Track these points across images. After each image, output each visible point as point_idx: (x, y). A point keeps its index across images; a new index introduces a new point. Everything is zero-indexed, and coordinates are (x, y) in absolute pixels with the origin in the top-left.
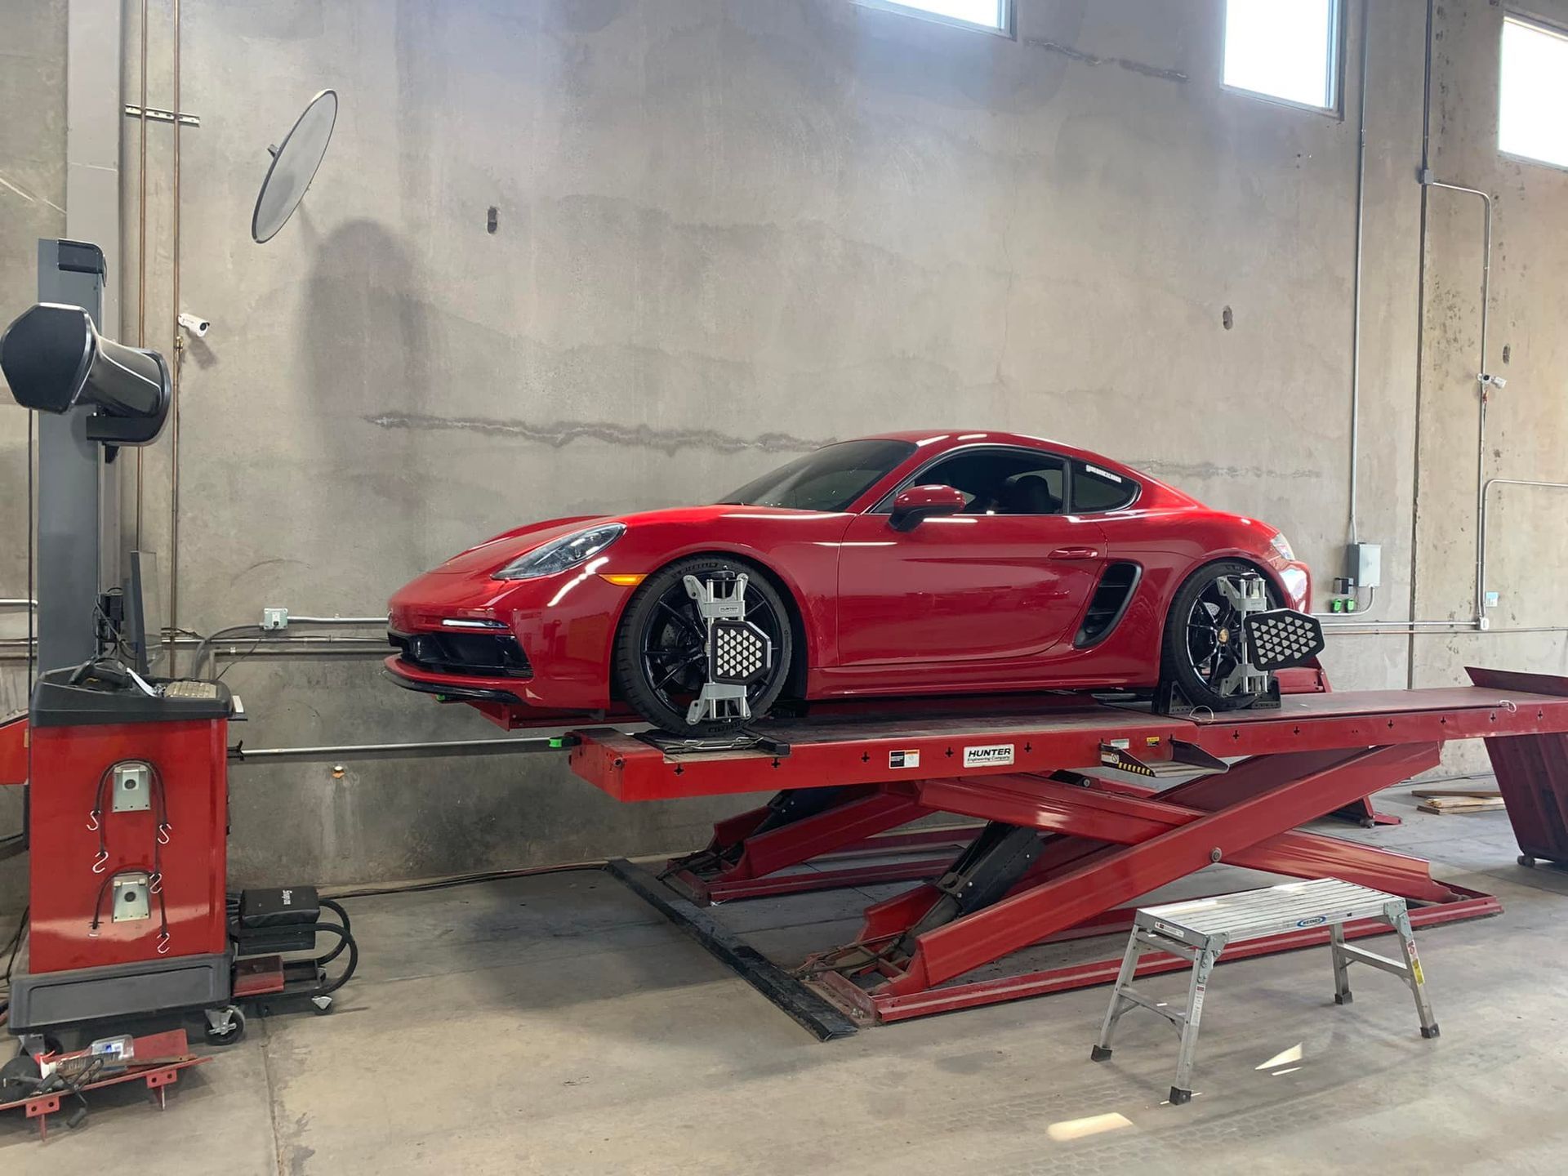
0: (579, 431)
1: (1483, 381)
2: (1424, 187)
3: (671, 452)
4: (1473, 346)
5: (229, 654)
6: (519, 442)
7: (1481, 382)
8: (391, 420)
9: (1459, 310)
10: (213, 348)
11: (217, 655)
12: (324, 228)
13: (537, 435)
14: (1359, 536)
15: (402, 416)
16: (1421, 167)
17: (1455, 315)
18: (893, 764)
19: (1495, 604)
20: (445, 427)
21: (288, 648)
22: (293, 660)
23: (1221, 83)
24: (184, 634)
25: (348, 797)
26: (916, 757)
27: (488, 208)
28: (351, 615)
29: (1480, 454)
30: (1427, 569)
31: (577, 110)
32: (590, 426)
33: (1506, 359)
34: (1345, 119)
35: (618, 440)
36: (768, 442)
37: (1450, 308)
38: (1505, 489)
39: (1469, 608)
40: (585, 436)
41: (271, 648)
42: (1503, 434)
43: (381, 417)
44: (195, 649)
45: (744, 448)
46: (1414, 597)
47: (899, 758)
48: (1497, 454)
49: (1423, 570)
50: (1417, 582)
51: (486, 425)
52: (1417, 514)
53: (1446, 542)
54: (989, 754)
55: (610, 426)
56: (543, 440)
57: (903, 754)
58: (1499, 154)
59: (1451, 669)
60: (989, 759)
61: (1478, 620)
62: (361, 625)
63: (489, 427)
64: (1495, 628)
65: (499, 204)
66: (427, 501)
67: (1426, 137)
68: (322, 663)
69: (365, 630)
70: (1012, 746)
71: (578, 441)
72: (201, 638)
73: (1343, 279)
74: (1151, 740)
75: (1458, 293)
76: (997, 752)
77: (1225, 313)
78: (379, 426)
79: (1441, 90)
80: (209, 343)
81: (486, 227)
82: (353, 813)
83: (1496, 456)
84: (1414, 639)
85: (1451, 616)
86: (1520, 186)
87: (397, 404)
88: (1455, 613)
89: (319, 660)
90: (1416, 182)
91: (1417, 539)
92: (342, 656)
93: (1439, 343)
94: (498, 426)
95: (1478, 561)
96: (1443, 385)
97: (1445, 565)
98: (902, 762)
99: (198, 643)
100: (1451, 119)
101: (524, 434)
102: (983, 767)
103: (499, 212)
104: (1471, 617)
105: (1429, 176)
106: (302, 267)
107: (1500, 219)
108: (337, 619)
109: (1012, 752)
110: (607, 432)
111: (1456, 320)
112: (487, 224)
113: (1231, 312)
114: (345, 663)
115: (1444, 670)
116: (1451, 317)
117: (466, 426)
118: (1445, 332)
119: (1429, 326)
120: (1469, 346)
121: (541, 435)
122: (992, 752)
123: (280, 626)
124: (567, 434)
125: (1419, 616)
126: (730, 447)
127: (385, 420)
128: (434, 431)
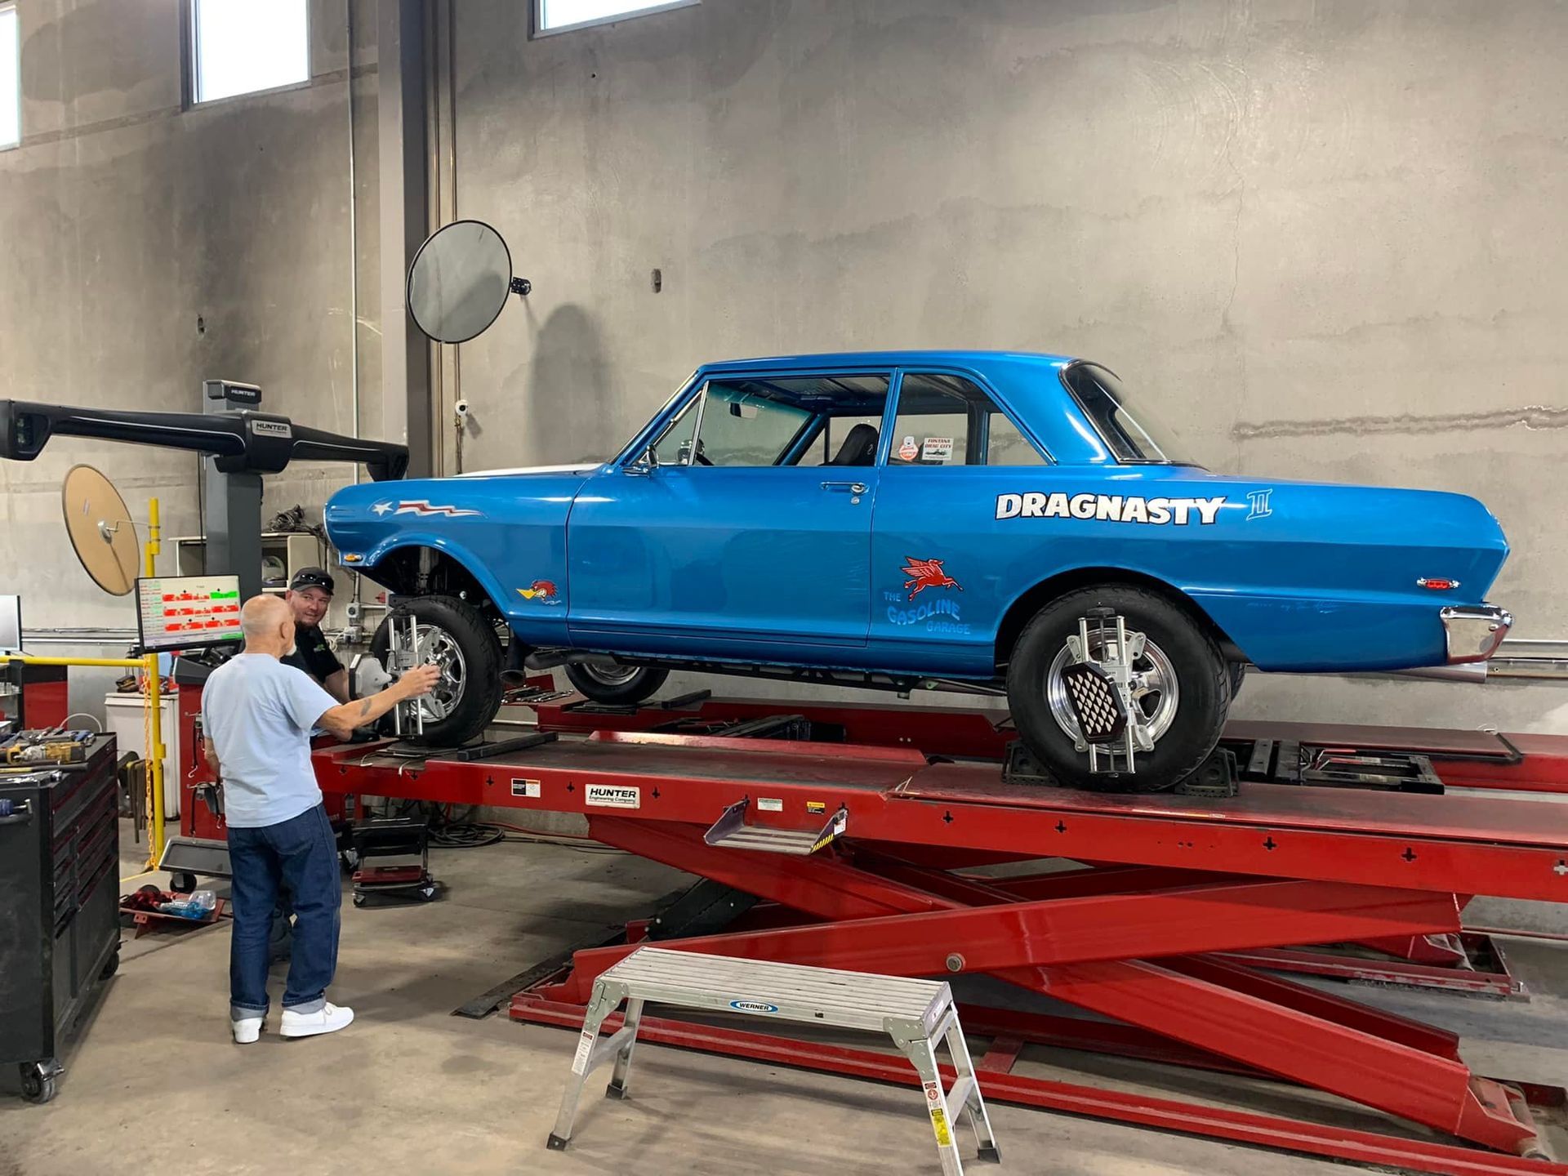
10: (481, 422)
12: (542, 318)
18: (516, 791)
26: (537, 787)
27: (653, 271)
47: (521, 786)
54: (612, 794)
57: (524, 783)
60: (612, 800)
65: (661, 265)
70: (637, 790)
74: (813, 805)
76: (620, 794)
80: (477, 418)
81: (651, 288)
98: (524, 789)
102: (606, 807)
103: (661, 273)
109: (638, 795)
112: (652, 285)
122: (615, 793)
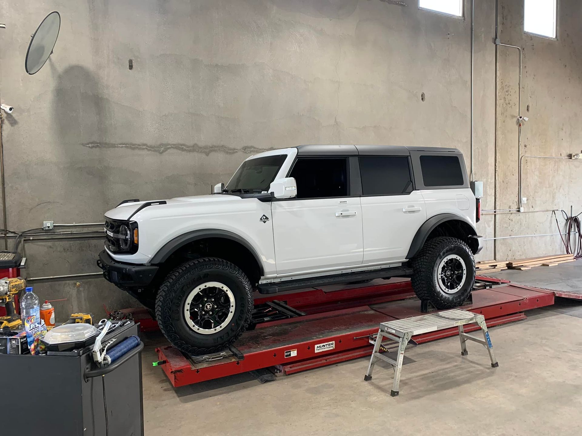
0: (169, 147)
1: (520, 119)
2: (496, 45)
3: (207, 154)
4: (515, 106)
5: (30, 240)
6: (145, 152)
7: (518, 119)
8: (93, 145)
9: (510, 92)
10: (16, 118)
11: (24, 240)
12: (60, 69)
13: (152, 149)
14: (475, 178)
15: (97, 143)
16: (495, 38)
17: (509, 94)
19: (526, 202)
20: (115, 147)
21: (55, 236)
22: (57, 241)
23: (418, 6)
24: (10, 233)
25: (83, 294)
27: (129, 59)
28: (80, 223)
29: (519, 146)
30: (500, 190)
31: (163, 20)
32: (174, 145)
33: (528, 110)
34: (466, 20)
35: (185, 150)
36: (246, 149)
37: (507, 92)
38: (529, 159)
39: (516, 204)
40: (172, 149)
41: (47, 237)
42: (527, 139)
43: (88, 144)
44: (15, 238)
45: (237, 152)
46: (496, 201)
48: (525, 146)
49: (499, 190)
50: (497, 195)
51: (131, 146)
52: (496, 169)
53: (507, 180)
55: (182, 145)
56: (155, 151)
58: (524, 32)
59: (510, 227)
61: (519, 208)
62: (84, 226)
63: (133, 147)
64: (526, 211)
65: (133, 58)
66: (109, 177)
67: (496, 26)
68: (69, 242)
69: (86, 228)
71: (168, 150)
72: (18, 234)
73: (467, 81)
75: (509, 85)
77: (422, 95)
78: (88, 148)
79: (502, 8)
80: (14, 115)
81: (128, 67)
82: (85, 300)
83: (525, 147)
84: (496, 216)
85: (510, 207)
86: (532, 44)
87: (95, 138)
88: (511, 206)
89: (68, 241)
90: (493, 44)
91: (496, 179)
92: (77, 239)
93: (503, 105)
94: (137, 146)
95: (519, 186)
96: (505, 121)
97: (507, 188)
99: (17, 236)
100: (506, 19)
101: (147, 149)
103: (133, 61)
104: (517, 207)
105: (498, 41)
106: (52, 85)
107: (525, 57)
108: (74, 224)
110: (181, 147)
111: (509, 96)
112: (128, 66)
113: (424, 95)
114: (78, 242)
115: (507, 227)
116: (507, 95)
117: (123, 146)
118: (505, 101)
119: (499, 98)
120: (514, 106)
121: (154, 149)
123: (51, 228)
124: (164, 148)
125: (498, 208)
126: (231, 151)
127: (90, 145)
128: (111, 148)
